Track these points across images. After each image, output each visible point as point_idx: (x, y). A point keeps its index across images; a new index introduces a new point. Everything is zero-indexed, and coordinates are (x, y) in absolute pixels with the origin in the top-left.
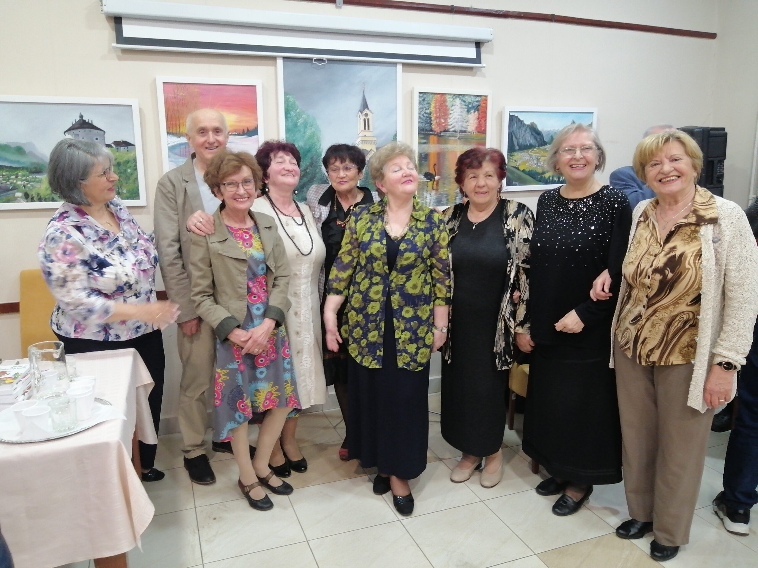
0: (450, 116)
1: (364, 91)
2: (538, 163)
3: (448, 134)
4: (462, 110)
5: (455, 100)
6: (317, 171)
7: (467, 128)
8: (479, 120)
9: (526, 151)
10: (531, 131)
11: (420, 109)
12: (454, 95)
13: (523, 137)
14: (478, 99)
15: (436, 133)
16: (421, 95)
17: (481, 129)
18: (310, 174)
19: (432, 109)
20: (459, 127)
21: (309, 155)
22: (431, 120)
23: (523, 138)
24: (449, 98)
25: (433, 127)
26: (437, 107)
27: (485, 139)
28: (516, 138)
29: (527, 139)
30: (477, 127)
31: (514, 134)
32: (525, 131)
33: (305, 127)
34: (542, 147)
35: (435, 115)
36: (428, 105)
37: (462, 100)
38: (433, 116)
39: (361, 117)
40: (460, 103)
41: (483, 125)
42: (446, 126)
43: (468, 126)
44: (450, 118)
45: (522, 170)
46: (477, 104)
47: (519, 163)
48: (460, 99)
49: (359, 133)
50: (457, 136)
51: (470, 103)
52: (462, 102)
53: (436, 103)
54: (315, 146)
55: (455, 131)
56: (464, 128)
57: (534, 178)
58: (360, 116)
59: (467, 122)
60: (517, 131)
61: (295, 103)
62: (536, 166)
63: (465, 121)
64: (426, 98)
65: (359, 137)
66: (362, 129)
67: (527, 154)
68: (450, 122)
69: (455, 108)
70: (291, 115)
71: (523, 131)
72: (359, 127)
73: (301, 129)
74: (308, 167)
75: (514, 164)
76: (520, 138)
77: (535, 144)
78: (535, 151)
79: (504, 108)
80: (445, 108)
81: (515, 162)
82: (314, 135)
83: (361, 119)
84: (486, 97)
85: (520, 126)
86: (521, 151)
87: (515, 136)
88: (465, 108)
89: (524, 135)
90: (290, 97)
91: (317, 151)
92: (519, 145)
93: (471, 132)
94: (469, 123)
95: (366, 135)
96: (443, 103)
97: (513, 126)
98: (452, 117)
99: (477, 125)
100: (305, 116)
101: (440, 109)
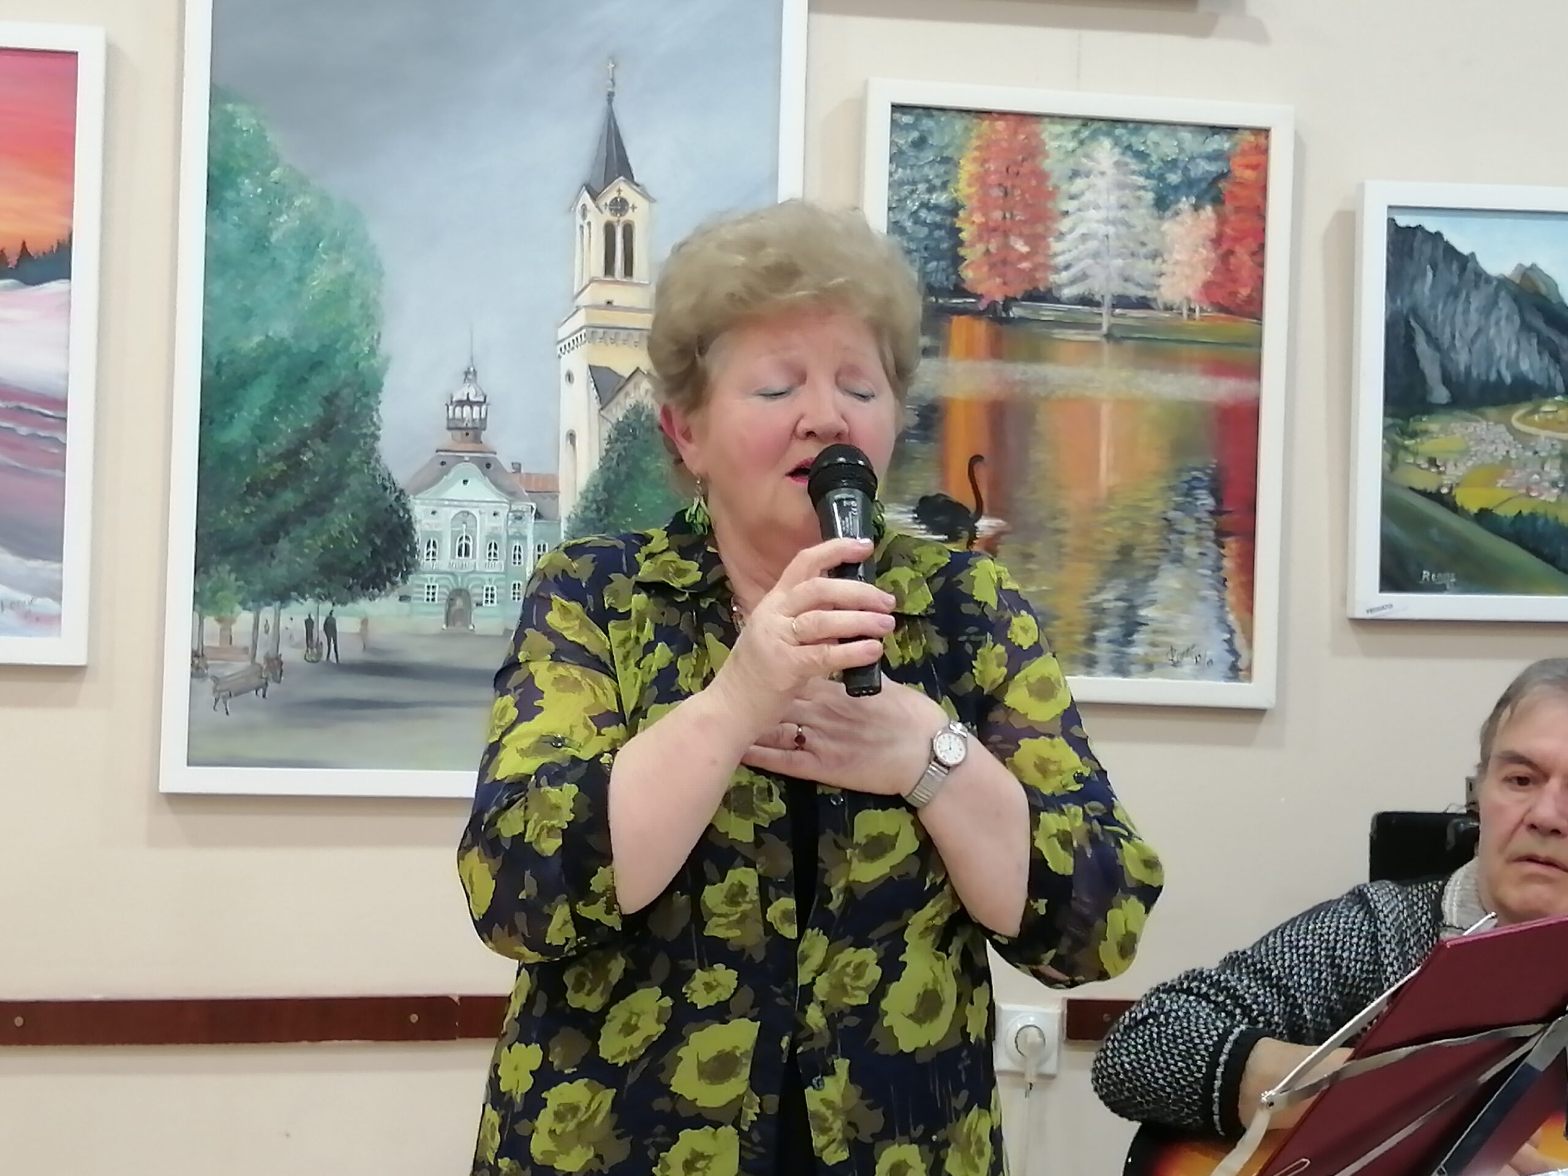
0: (1064, 225)
1: (610, 96)
3: (1048, 311)
4: (1127, 196)
5: (1087, 148)
6: (354, 459)
7: (1158, 287)
8: (1225, 247)
9: (1492, 412)
10: (1521, 311)
11: (894, 185)
12: (1086, 121)
13: (1473, 341)
14: (1219, 142)
15: (982, 306)
16: (907, 119)
17: (1234, 294)
18: (315, 474)
19: (964, 188)
20: (1108, 279)
21: (320, 383)
22: (961, 243)
23: (1477, 346)
24: (1059, 136)
25: (968, 274)
26: (993, 179)
27: (1256, 342)
28: (1433, 341)
29: (1499, 349)
30: (1209, 285)
31: (1423, 325)
32: (1492, 304)
33: (308, 250)
35: (978, 218)
36: (942, 169)
37: (1129, 147)
38: (965, 220)
39: (589, 218)
40: (1117, 164)
41: (1245, 273)
42: (1038, 275)
43: (1161, 275)
44: (1061, 236)
45: (1474, 510)
46: (1213, 168)
47: (1452, 473)
48: (1117, 142)
49: (576, 291)
50: (1099, 326)
51: (1173, 164)
52: (1128, 160)
53: (985, 161)
54: (348, 344)
55: (1086, 301)
56: (1139, 285)
57: (1551, 560)
58: (584, 207)
59: (1155, 255)
60: (1440, 307)
61: (265, 138)
62: (1556, 491)
63: (1143, 251)
64: (930, 132)
65: (578, 309)
66: (593, 275)
67: (1502, 428)
68: (1063, 253)
69: (1089, 187)
70: (238, 194)
71: (1473, 307)
72: (577, 262)
73: (287, 261)
74: (309, 442)
75: (1426, 480)
76: (1458, 343)
77: (1549, 379)
78: (1550, 416)
79: (1361, 187)
80: (1034, 183)
81: (1434, 470)
82: (346, 291)
83: (589, 224)
84: (1263, 134)
85: (1456, 281)
86: (1466, 414)
87: (1428, 334)
88: (1143, 188)
89: (1479, 331)
90: (242, 109)
91: (357, 364)
92: (1454, 379)
93: (1179, 308)
94: (1164, 261)
95: (615, 304)
96: (1023, 160)
97: (1412, 284)
98: (1072, 230)
99: (1209, 273)
100: (309, 201)
101: (1009, 190)
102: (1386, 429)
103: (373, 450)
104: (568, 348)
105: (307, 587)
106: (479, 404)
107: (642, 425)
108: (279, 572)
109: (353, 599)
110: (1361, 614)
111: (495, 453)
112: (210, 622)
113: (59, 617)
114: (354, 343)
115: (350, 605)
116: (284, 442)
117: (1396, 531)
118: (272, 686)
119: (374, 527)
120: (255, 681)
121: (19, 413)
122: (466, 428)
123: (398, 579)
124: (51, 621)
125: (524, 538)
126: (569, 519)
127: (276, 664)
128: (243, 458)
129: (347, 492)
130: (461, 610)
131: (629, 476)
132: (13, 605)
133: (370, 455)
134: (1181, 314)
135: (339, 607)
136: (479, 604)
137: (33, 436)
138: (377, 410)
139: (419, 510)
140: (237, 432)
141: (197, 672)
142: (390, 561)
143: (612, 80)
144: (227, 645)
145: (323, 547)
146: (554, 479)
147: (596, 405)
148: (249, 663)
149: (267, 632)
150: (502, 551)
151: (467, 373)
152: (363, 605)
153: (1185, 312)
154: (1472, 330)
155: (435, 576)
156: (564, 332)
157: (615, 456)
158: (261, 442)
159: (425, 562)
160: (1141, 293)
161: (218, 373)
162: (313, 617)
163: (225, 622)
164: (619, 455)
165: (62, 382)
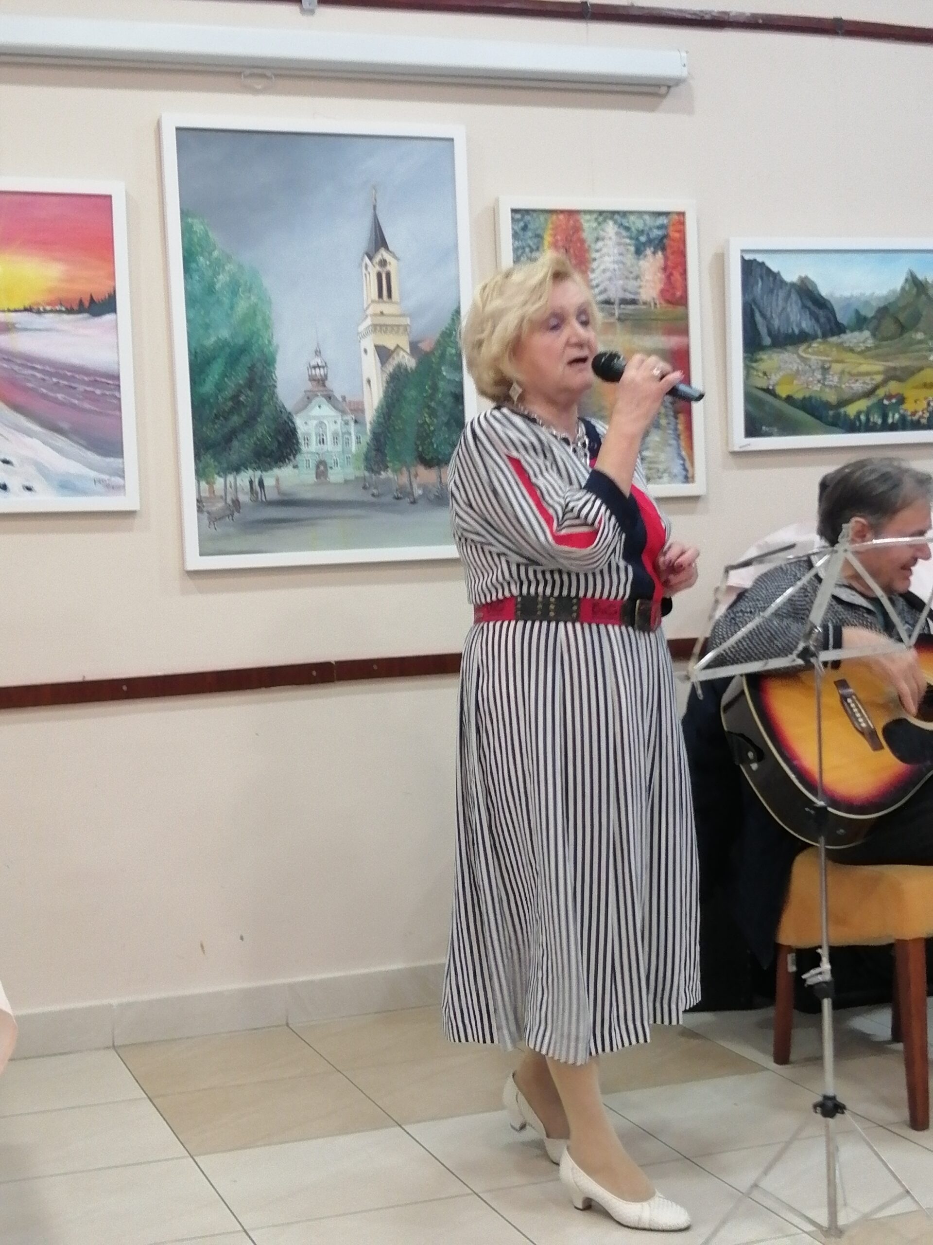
0: (594, 265)
1: (375, 208)
2: (825, 379)
4: (622, 249)
5: (602, 226)
6: (266, 398)
7: (639, 293)
8: (668, 272)
9: (790, 348)
10: (801, 299)
11: (515, 250)
12: (601, 213)
13: (781, 314)
14: (663, 220)
16: (518, 216)
17: (674, 294)
18: (245, 406)
20: (617, 291)
21: (245, 360)
23: (783, 317)
24: (588, 221)
26: (560, 244)
27: (685, 318)
29: (793, 318)
30: (662, 292)
31: (758, 307)
32: (788, 296)
33: (235, 293)
34: (834, 339)
36: (536, 240)
37: (622, 224)
39: (369, 269)
40: (617, 234)
41: (679, 285)
43: (640, 287)
44: (593, 271)
45: (784, 395)
46: (660, 233)
47: (774, 378)
48: (615, 222)
49: (365, 306)
50: (614, 314)
51: (641, 232)
52: (621, 231)
53: (555, 235)
54: (258, 339)
55: (608, 302)
56: (631, 293)
57: (819, 418)
58: (366, 265)
59: (637, 278)
60: (765, 297)
61: (207, 235)
62: (819, 385)
63: (631, 276)
64: (529, 222)
65: (367, 316)
66: (373, 298)
67: (795, 356)
68: (595, 279)
69: (605, 245)
70: (198, 265)
71: (780, 299)
72: (365, 292)
73: (224, 299)
74: (243, 391)
75: (762, 383)
76: (774, 315)
77: (814, 330)
78: (815, 349)
79: (727, 242)
80: (579, 245)
81: (765, 377)
82: (254, 312)
83: (369, 274)
84: (681, 216)
85: (772, 285)
86: (779, 350)
87: (760, 312)
88: (630, 245)
89: (784, 309)
90: (196, 221)
91: (263, 351)
92: (773, 333)
93: (650, 304)
94: (642, 281)
95: (385, 312)
96: (573, 233)
97: (752, 287)
98: (598, 267)
99: (662, 286)
100: (232, 267)
101: (567, 248)
102: (745, 358)
103: (274, 393)
104: (364, 336)
105: (249, 465)
106: (323, 367)
107: (401, 373)
108: (234, 457)
109: (271, 469)
110: (737, 449)
111: (332, 391)
112: (203, 484)
113: (124, 486)
114: (260, 339)
115: (270, 473)
116: (231, 392)
117: (751, 409)
118: (236, 514)
119: (278, 432)
120: (228, 512)
121: (94, 383)
122: (318, 380)
123: (292, 457)
124: (118, 489)
125: (350, 434)
126: (371, 423)
127: (236, 503)
128: (212, 400)
129: (263, 415)
130: (323, 472)
131: (398, 400)
132: (100, 481)
133: (273, 395)
134: (651, 306)
135: (264, 473)
136: (331, 468)
137: (104, 395)
138: (274, 372)
139: (299, 422)
140: (208, 387)
141: (200, 510)
142: (287, 448)
143: (375, 200)
144: (212, 495)
145: (255, 444)
146: (362, 403)
147: (379, 365)
148: (224, 504)
149: (231, 487)
150: (340, 438)
151: (316, 352)
152: (276, 471)
153: (652, 304)
154: (780, 309)
155: (309, 455)
156: (362, 328)
157: (390, 390)
158: (219, 391)
159: (304, 448)
160: (632, 296)
161: (196, 357)
162: (253, 480)
163: (210, 483)
164: (393, 390)
165: (116, 367)
